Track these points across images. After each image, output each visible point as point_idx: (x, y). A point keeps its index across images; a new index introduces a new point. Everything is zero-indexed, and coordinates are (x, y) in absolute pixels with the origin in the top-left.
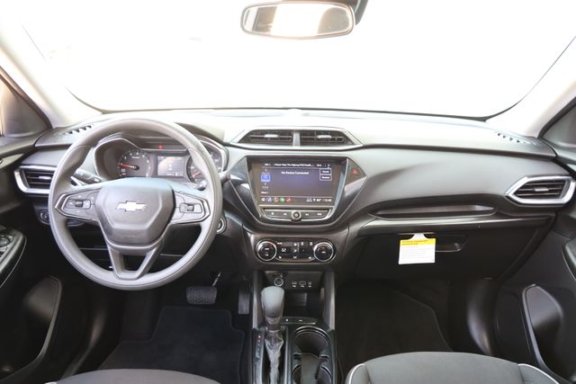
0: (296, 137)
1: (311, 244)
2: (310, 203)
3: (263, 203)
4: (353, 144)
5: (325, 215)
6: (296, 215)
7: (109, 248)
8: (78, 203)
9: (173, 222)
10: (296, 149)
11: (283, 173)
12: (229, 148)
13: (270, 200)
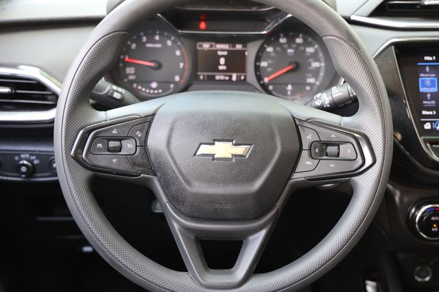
3: (429, 133)
7: (176, 226)
8: (112, 144)
9: (298, 177)
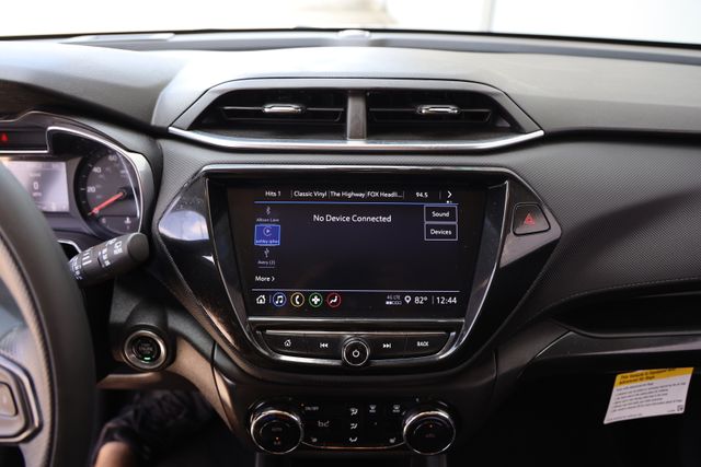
0: (355, 110)
1: (397, 408)
2: (392, 311)
3: (262, 310)
4: (517, 129)
5: (437, 345)
6: (356, 354)
10: (354, 148)
11: (317, 218)
12: (166, 145)
13: (280, 300)
